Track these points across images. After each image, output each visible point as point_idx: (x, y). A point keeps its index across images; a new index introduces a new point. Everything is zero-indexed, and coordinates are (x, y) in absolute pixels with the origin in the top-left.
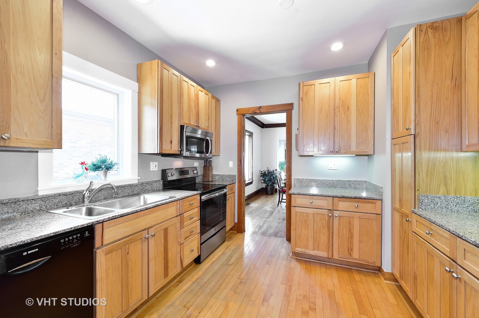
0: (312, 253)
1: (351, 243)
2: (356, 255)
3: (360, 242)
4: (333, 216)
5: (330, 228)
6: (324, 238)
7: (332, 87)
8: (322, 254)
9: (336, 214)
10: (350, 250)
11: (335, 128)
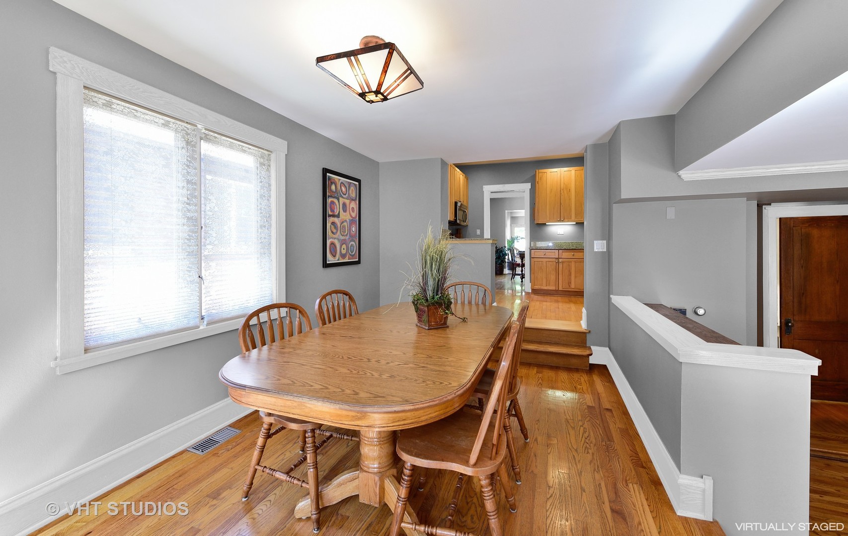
0: (545, 288)
1: (570, 279)
2: (573, 286)
3: (575, 277)
4: (558, 262)
5: (557, 270)
6: (553, 277)
7: (559, 175)
8: (552, 288)
9: (560, 260)
10: (570, 283)
11: (561, 204)
